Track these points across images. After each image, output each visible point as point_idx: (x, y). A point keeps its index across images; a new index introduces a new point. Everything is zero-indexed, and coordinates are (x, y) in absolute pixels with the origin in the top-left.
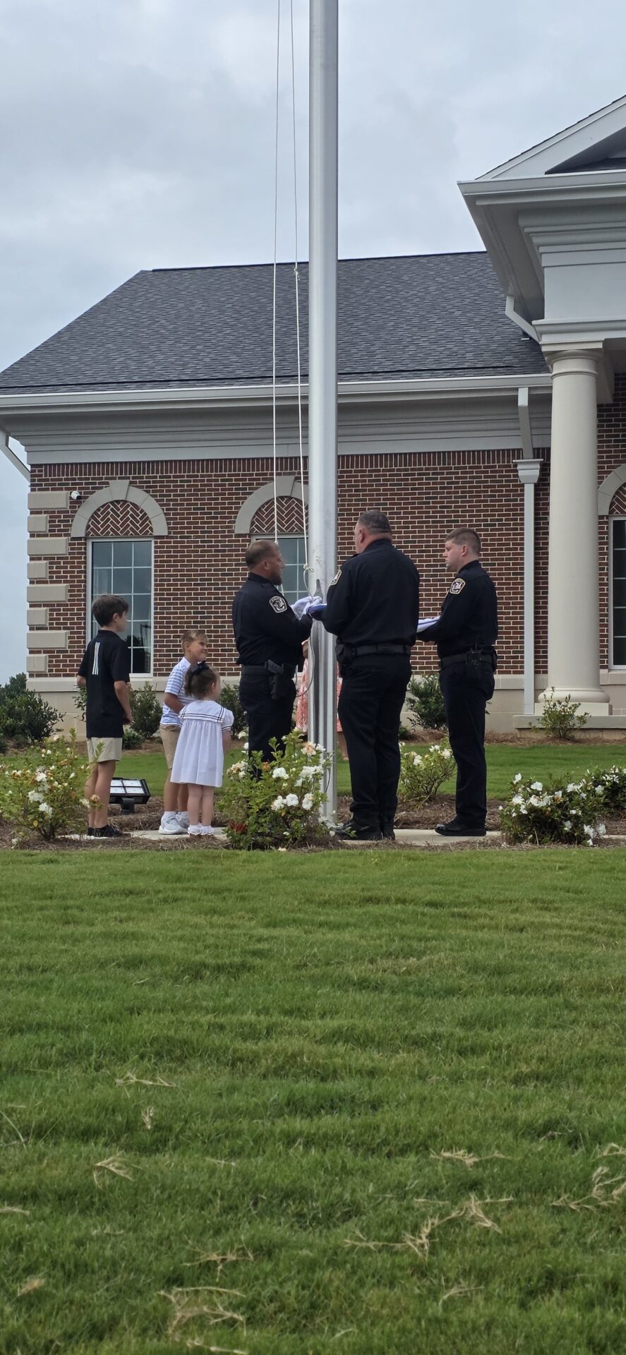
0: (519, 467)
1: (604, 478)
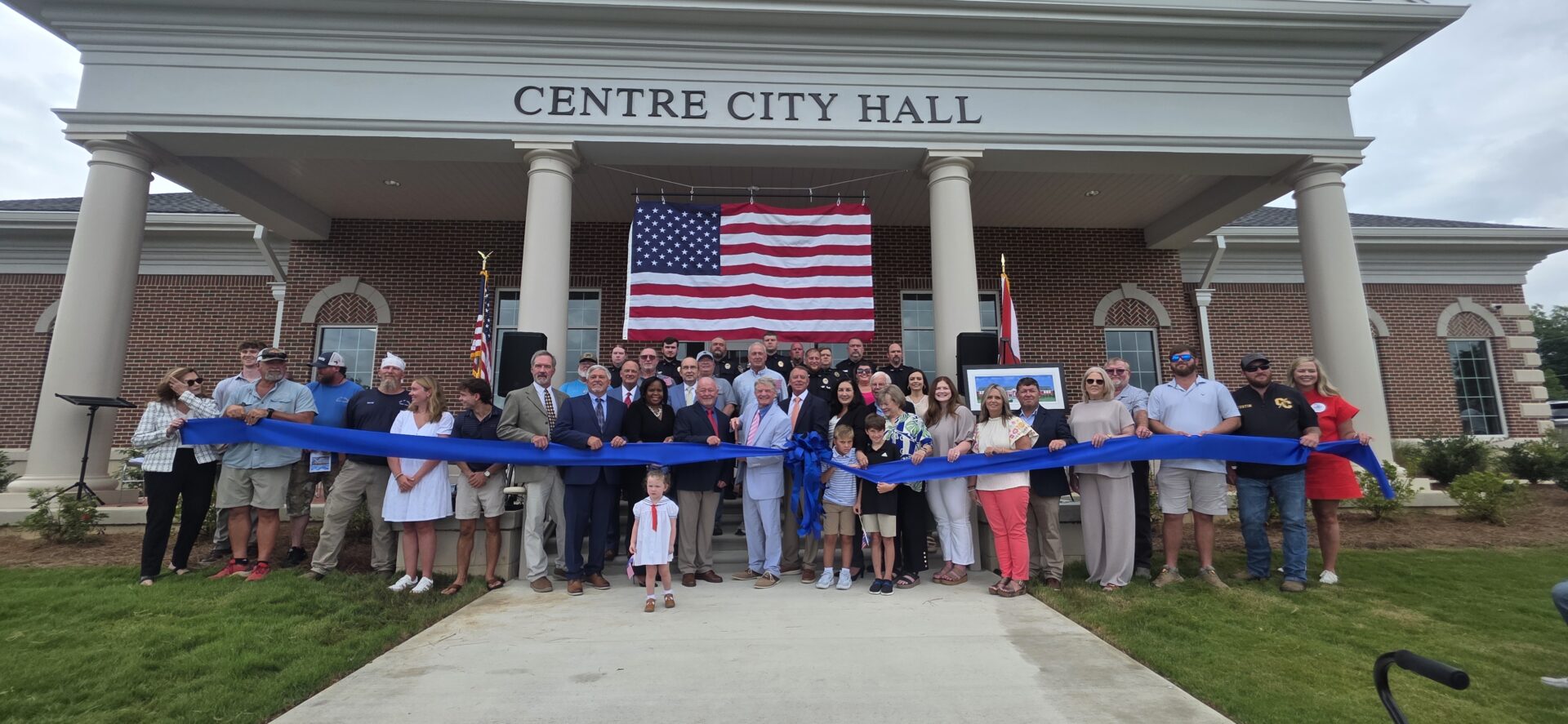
0: (273, 288)
1: (314, 295)
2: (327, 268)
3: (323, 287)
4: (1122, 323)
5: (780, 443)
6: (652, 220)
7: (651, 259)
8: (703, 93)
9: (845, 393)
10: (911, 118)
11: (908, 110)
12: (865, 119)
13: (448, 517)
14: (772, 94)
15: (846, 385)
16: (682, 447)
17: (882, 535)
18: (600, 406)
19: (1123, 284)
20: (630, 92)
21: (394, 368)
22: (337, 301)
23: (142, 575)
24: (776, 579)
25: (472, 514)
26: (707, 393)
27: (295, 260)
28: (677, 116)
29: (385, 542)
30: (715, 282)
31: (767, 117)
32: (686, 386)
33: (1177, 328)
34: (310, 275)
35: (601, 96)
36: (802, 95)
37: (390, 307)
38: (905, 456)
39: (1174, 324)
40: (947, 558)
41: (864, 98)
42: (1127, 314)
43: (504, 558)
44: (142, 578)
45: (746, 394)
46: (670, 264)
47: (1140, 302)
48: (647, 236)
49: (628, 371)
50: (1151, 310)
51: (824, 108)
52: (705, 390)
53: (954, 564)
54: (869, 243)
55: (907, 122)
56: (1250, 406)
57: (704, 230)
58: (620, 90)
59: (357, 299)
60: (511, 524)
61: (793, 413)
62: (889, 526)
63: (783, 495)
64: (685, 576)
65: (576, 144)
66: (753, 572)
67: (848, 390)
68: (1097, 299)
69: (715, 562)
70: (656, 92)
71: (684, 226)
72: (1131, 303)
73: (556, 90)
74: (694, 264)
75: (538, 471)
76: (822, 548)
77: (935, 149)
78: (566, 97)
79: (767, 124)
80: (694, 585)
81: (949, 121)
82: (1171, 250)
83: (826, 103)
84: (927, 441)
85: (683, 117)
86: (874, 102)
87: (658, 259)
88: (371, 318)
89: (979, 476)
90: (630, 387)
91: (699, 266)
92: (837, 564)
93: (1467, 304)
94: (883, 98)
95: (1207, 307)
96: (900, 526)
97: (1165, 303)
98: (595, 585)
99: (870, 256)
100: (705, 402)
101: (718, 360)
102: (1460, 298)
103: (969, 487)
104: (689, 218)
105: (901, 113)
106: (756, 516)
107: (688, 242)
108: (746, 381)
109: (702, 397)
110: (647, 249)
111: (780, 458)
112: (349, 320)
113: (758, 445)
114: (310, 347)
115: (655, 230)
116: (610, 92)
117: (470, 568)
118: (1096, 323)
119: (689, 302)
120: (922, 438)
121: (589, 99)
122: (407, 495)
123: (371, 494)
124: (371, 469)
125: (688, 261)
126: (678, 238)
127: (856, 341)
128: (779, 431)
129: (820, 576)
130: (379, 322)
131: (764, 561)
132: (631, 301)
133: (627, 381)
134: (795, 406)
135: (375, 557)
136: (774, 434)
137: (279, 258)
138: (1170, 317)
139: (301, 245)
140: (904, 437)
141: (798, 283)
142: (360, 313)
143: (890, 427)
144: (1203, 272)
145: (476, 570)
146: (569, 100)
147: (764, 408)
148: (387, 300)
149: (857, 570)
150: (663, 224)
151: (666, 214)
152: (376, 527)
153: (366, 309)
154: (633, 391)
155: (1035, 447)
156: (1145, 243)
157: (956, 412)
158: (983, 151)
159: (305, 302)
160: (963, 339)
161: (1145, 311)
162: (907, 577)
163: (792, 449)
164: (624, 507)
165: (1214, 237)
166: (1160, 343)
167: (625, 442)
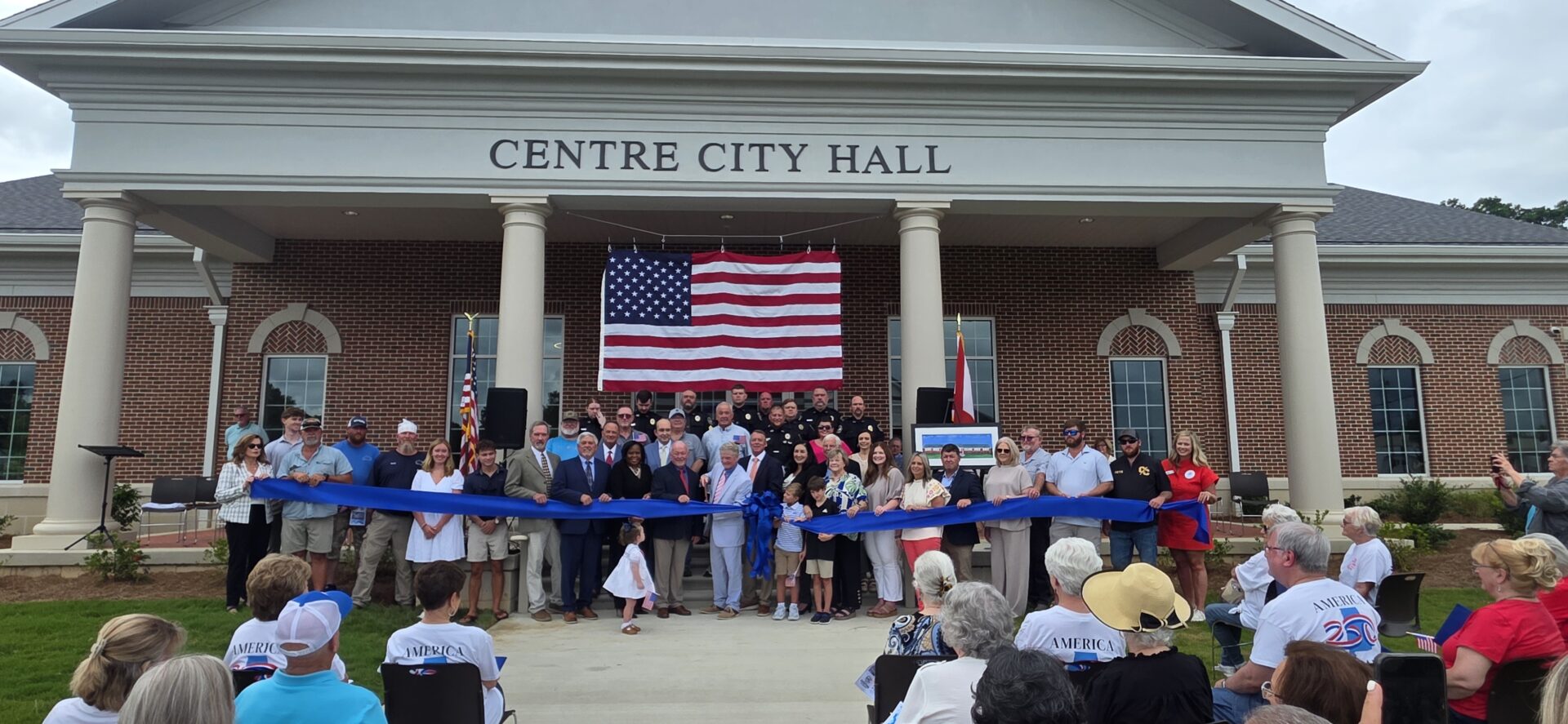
0: (210, 312)
1: (260, 322)
2: (272, 293)
3: (270, 314)
4: (1129, 352)
5: (740, 501)
6: (624, 269)
7: (624, 310)
8: (674, 144)
9: (799, 454)
10: (880, 168)
11: (878, 161)
12: (835, 170)
13: (462, 559)
14: (742, 144)
15: (800, 447)
16: (658, 504)
17: (822, 576)
18: (589, 468)
19: (1130, 309)
20: (603, 144)
21: (410, 433)
22: (283, 330)
23: (228, 605)
24: (736, 612)
25: (483, 558)
26: (680, 456)
27: (238, 285)
28: (649, 169)
29: (407, 580)
30: (687, 333)
31: (737, 168)
32: (660, 445)
33: (1188, 358)
34: (254, 301)
35: (574, 150)
36: (772, 146)
37: (340, 335)
38: (844, 511)
39: (1186, 354)
40: (880, 596)
41: (834, 148)
42: (1135, 342)
43: (506, 595)
44: (228, 608)
45: (713, 450)
46: (642, 315)
47: (1149, 329)
48: (620, 287)
49: (609, 432)
50: (1160, 338)
51: (794, 158)
52: (678, 453)
53: (885, 601)
54: (838, 291)
55: (876, 175)
56: (1122, 472)
57: (675, 280)
58: (592, 143)
59: (306, 326)
60: (512, 566)
61: (752, 471)
62: (826, 569)
63: (743, 543)
64: (660, 610)
65: (550, 198)
66: (718, 607)
67: (802, 451)
68: (1102, 326)
69: (685, 600)
70: (628, 144)
71: (656, 276)
72: (1139, 330)
73: (530, 143)
74: (666, 315)
75: (540, 523)
76: (776, 588)
77: (903, 200)
78: (541, 151)
79: (737, 177)
80: (668, 617)
81: (918, 171)
82: (1186, 271)
83: (796, 154)
84: (863, 498)
85: (655, 170)
86: (844, 152)
87: (630, 310)
88: (320, 346)
89: (904, 530)
90: (610, 446)
91: (671, 316)
92: (788, 602)
93: (1523, 327)
94: (853, 148)
95: (1231, 331)
96: (837, 569)
97: (1176, 330)
98: (585, 616)
99: (839, 305)
100: (679, 464)
101: (688, 412)
102: (1515, 321)
103: (896, 537)
104: (660, 267)
105: (870, 163)
106: (721, 560)
107: (660, 292)
108: (716, 438)
109: (676, 459)
110: (620, 300)
111: (740, 513)
112: (297, 350)
113: (723, 503)
114: (257, 379)
115: (627, 280)
116: (583, 145)
117: (479, 602)
118: (1098, 354)
119: (662, 353)
120: (859, 496)
121: (563, 153)
122: (430, 541)
123: (397, 540)
124: (396, 520)
125: (660, 312)
126: (650, 288)
127: (820, 391)
128: (741, 491)
129: (775, 611)
130: (329, 352)
131: (726, 599)
132: (605, 352)
133: (608, 441)
134: (754, 465)
135: (399, 592)
136: (737, 493)
137: (216, 278)
138: (1181, 346)
139: (244, 268)
140: (843, 494)
141: (767, 332)
142: (311, 341)
143: (833, 486)
144: (1226, 291)
145: (482, 606)
146: (543, 154)
147: (729, 471)
148: (337, 328)
149: (804, 606)
150: (635, 274)
151: (638, 263)
152: (401, 567)
153: (315, 338)
154: (614, 450)
155: (948, 504)
156: (1157, 264)
157: (888, 474)
158: (951, 202)
159: (250, 331)
160: (922, 392)
161: (1154, 339)
162: (843, 611)
163: (750, 505)
164: (606, 551)
165: (1235, 257)
166: (1169, 374)
167: (610, 499)
